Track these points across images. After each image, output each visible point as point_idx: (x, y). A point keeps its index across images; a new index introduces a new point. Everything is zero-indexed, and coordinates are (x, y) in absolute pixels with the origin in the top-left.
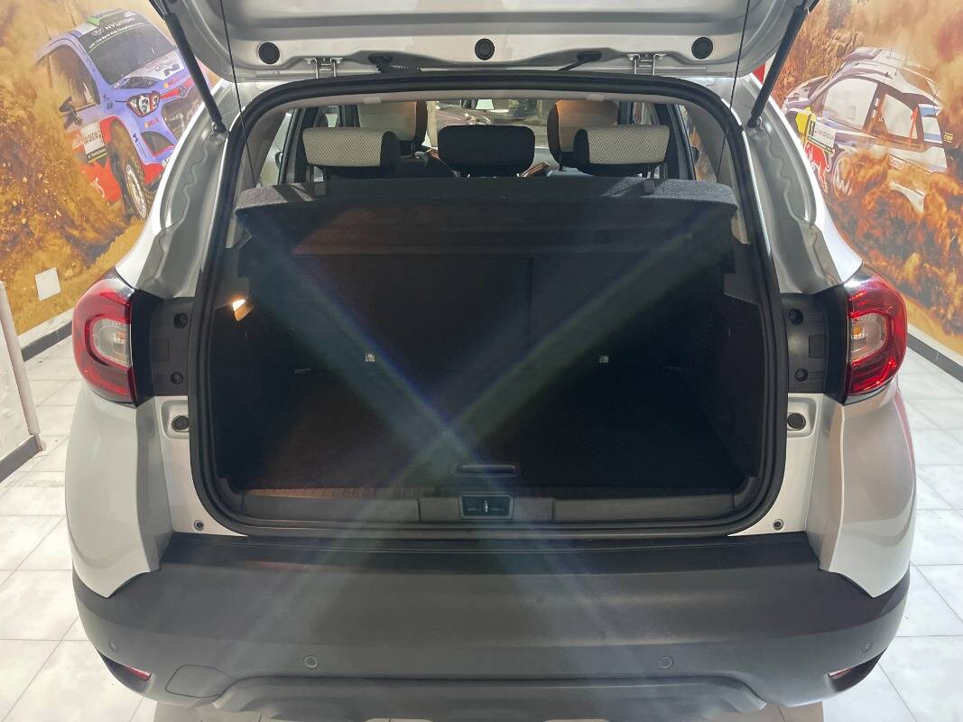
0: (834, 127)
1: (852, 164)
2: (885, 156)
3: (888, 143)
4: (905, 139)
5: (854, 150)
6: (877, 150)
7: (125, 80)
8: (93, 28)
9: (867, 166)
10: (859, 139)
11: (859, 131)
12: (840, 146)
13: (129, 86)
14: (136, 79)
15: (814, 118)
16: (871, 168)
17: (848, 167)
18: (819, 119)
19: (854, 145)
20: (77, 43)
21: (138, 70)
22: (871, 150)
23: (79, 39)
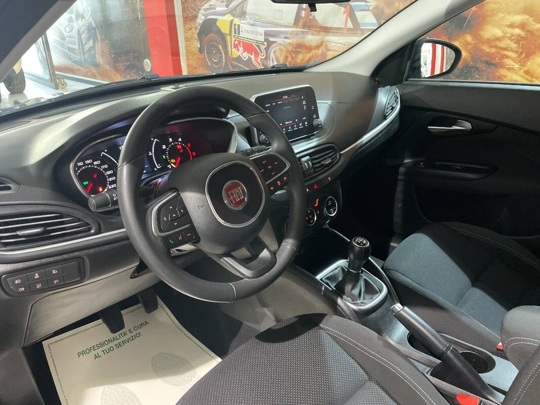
0: (261, 27)
1: (288, 51)
2: (322, 42)
3: (321, 33)
4: (340, 29)
5: (287, 40)
6: (312, 39)
9: (304, 51)
10: (292, 33)
11: (291, 27)
12: (271, 39)
15: (237, 21)
16: (309, 52)
17: (284, 54)
18: (242, 22)
19: (286, 38)
22: (305, 40)
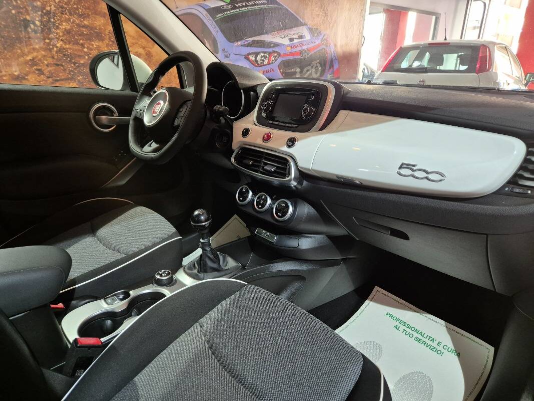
7: (247, 41)
8: (223, 4)
13: (249, 45)
14: (258, 42)
20: (205, 12)
21: (262, 36)
23: (207, 10)
